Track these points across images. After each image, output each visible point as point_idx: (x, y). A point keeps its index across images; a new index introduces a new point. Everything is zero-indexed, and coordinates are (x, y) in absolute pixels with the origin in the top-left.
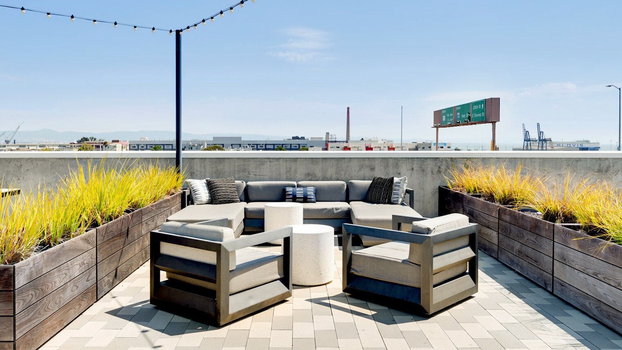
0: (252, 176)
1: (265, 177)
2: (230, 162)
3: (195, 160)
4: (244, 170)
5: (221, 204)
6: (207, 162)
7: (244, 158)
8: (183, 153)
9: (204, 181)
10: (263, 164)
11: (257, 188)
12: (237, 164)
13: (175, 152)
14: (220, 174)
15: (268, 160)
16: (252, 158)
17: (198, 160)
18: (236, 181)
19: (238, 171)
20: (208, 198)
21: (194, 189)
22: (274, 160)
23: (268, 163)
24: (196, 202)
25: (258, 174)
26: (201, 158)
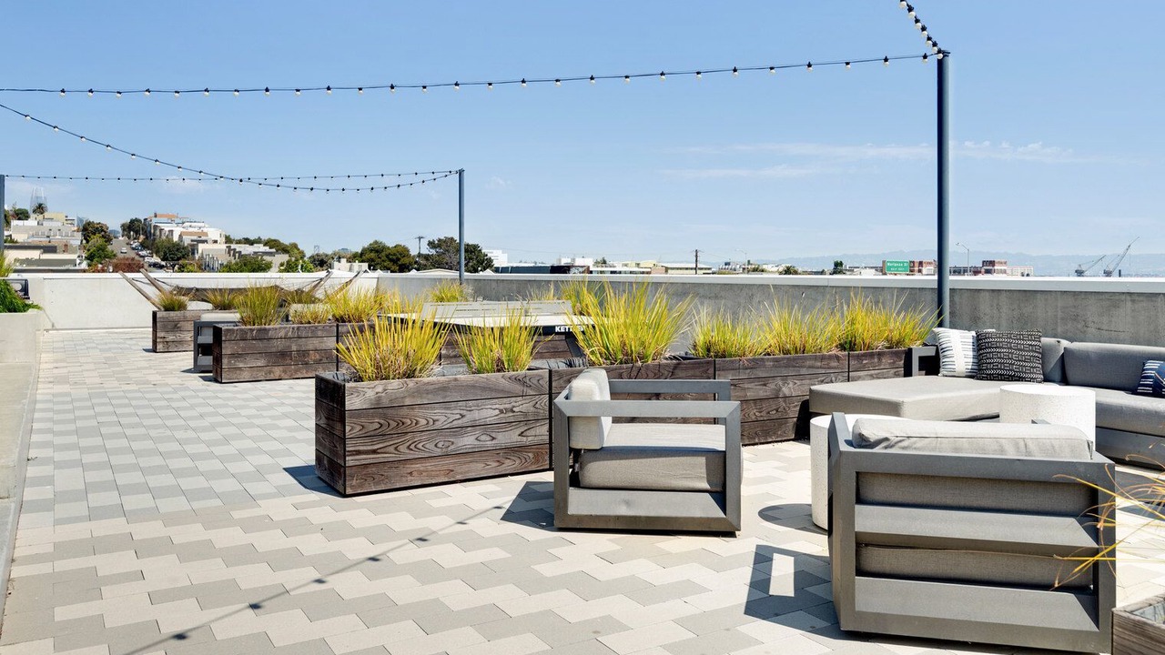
0: (1092, 330)
1: (1122, 336)
2: (1046, 300)
3: (983, 294)
4: (1075, 318)
5: (991, 380)
6: (1003, 297)
7: (1075, 292)
8: (951, 280)
9: (973, 333)
10: (1116, 306)
11: (1084, 357)
12: (1060, 304)
13: (936, 277)
14: (1026, 323)
15: (1128, 298)
16: (1092, 292)
17: (987, 294)
18: (1043, 339)
19: (1062, 319)
20: (970, 367)
21: (943, 346)
22: (1141, 298)
23: (1129, 304)
24: (943, 371)
25: (1105, 327)
26: (993, 290)
